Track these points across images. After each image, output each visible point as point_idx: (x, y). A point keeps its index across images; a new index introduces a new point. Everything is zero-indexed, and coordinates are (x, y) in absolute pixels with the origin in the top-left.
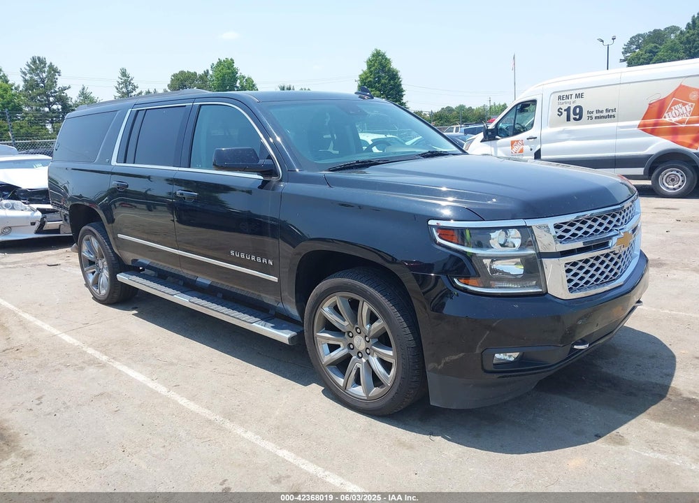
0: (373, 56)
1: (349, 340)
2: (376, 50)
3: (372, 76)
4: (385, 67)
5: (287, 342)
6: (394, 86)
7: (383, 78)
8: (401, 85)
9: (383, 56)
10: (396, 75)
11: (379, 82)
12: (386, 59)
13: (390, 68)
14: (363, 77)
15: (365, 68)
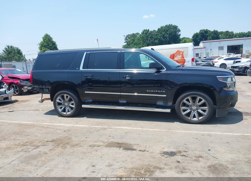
0: (45, 36)
1: (191, 108)
2: (46, 34)
3: (45, 43)
4: (50, 40)
5: (170, 112)
6: (55, 47)
7: (50, 44)
8: (57, 47)
9: (49, 36)
10: (55, 43)
11: (48, 46)
12: (50, 37)
13: (52, 41)
14: (42, 43)
15: (42, 40)
